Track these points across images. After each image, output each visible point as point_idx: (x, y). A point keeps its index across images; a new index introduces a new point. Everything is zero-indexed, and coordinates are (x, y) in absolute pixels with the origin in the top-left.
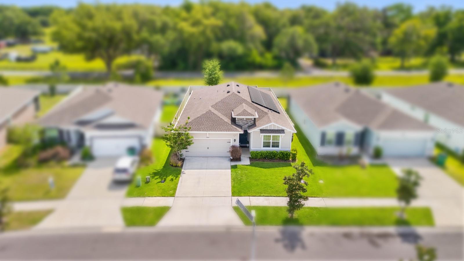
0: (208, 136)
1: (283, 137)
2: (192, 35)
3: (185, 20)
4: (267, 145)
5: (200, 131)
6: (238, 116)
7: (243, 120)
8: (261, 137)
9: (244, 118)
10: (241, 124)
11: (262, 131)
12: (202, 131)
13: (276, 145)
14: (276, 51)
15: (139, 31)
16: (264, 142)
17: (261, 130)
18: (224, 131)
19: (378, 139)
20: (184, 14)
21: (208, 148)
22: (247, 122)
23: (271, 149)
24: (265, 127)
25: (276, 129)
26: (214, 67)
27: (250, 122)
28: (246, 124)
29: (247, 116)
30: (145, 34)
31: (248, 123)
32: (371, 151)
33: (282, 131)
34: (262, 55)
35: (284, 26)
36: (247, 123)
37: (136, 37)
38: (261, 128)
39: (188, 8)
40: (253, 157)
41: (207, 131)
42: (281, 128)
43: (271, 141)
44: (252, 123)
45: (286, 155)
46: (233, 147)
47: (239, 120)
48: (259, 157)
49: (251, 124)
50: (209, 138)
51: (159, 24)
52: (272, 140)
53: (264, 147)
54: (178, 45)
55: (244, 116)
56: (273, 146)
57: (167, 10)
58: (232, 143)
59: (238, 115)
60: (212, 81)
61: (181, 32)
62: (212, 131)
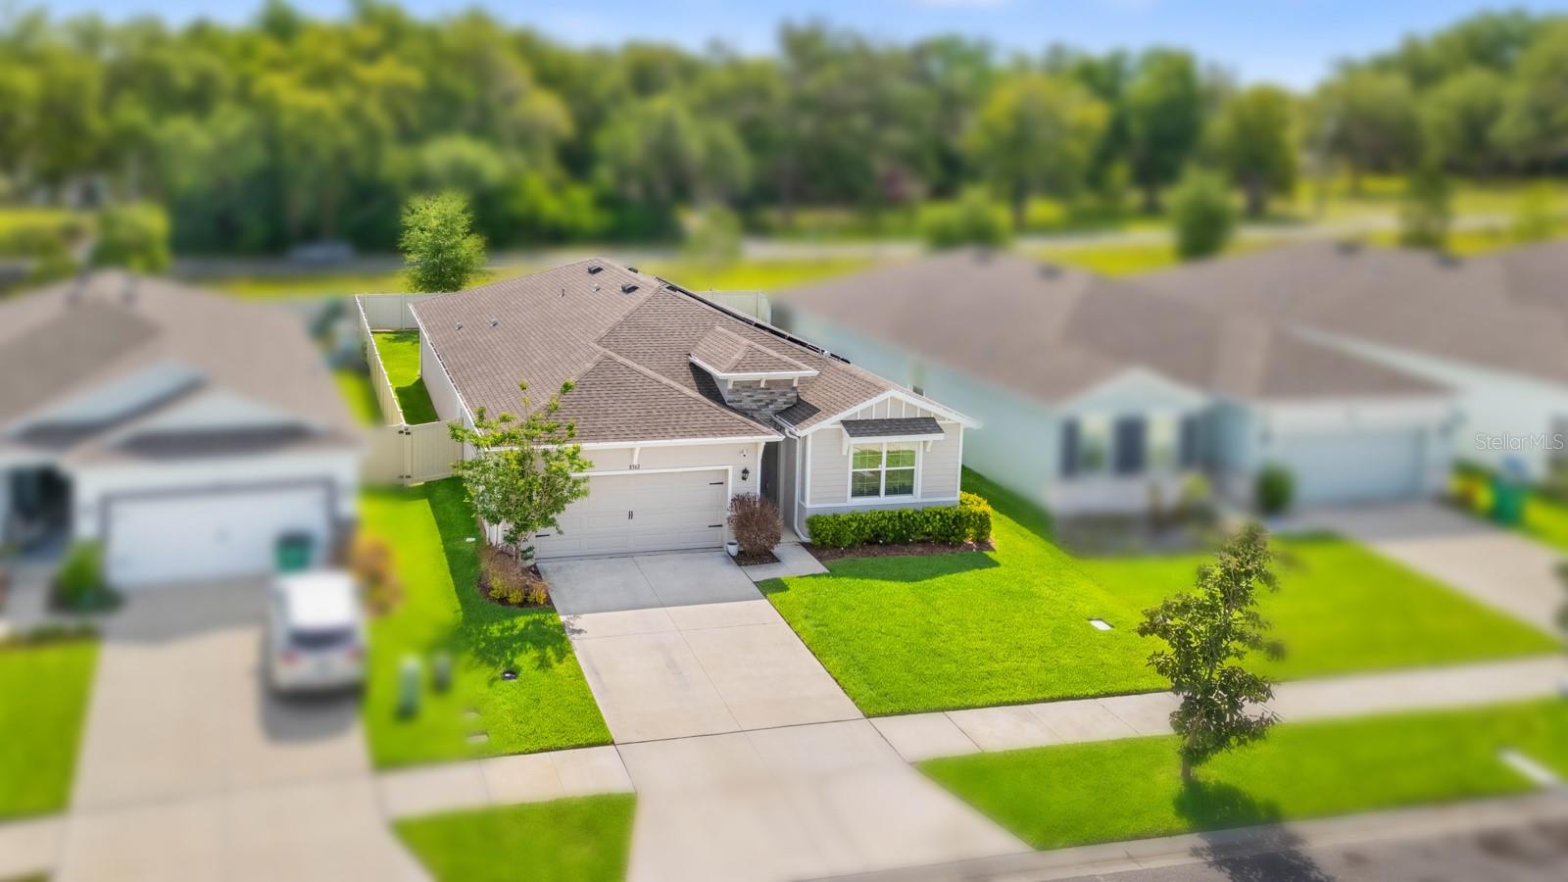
0: (635, 463)
1: (928, 450)
2: (315, 118)
3: (276, 65)
4: (865, 486)
5: (606, 439)
6: (738, 371)
7: (754, 386)
8: (845, 453)
9: (759, 382)
10: (747, 403)
11: (855, 427)
12: (615, 439)
13: (902, 485)
14: (605, 175)
15: (107, 106)
16: (854, 473)
17: (845, 423)
18: (704, 436)
19: (1266, 438)
20: (270, 48)
21: (631, 515)
22: (772, 397)
23: (883, 501)
24: (862, 411)
25: (903, 417)
26: (447, 222)
27: (784, 394)
28: (767, 404)
29: (772, 369)
30: (132, 112)
31: (776, 400)
32: (1242, 487)
33: (926, 425)
34: (557, 189)
35: (616, 98)
36: (772, 401)
37: (96, 123)
38: (847, 414)
39: (281, 26)
40: (823, 543)
41: (635, 439)
42: (922, 410)
43: (883, 468)
44: (792, 397)
45: (954, 521)
46: (740, 501)
47: (738, 390)
48: (849, 538)
49: (785, 403)
50: (637, 467)
51: (184, 79)
52: (887, 466)
53: (856, 493)
54: (255, 156)
55: (762, 370)
56: (891, 491)
57: (201, 34)
58: (734, 487)
59: (735, 369)
60: (442, 275)
61: (265, 108)
62: (654, 438)
